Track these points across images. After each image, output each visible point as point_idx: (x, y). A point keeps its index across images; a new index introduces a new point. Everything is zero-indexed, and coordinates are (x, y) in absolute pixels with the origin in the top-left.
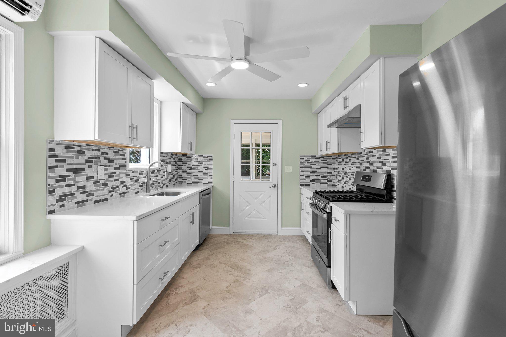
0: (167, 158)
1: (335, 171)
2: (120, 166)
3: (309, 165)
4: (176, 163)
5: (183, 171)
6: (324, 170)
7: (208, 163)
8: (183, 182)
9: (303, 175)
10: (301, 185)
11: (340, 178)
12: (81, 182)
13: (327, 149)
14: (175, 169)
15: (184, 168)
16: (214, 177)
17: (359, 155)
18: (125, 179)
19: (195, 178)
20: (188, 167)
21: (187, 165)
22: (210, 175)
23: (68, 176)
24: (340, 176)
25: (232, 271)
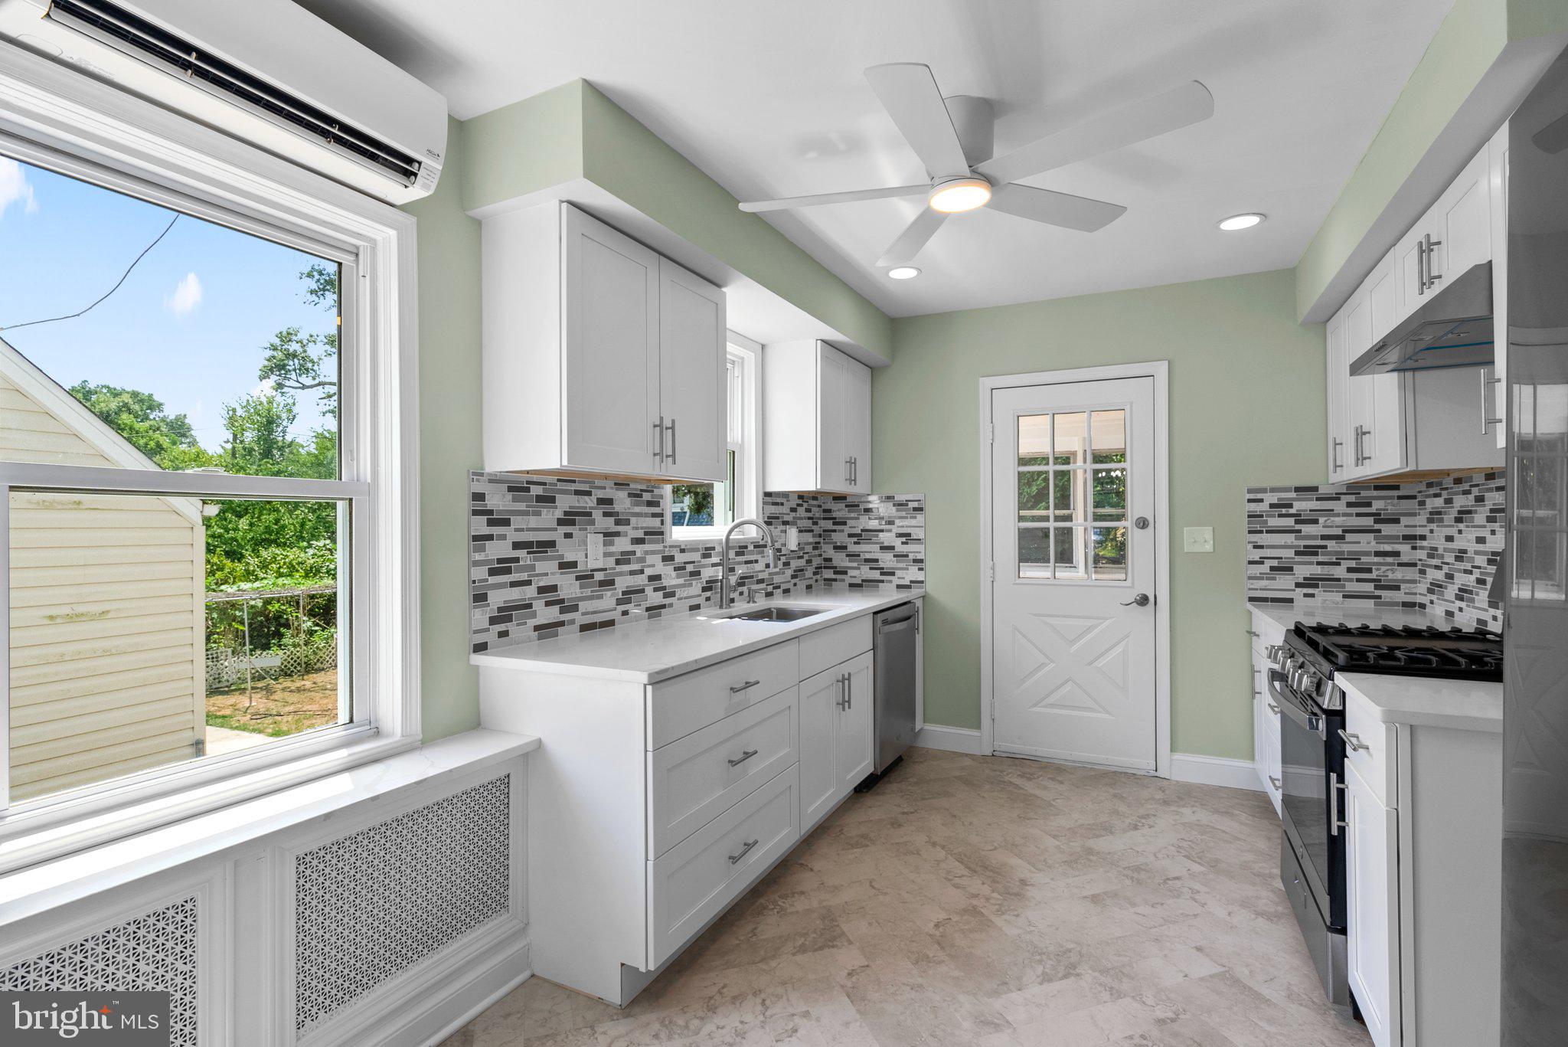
0: (785, 509)
1: (1414, 548)
2: (646, 533)
3: (1289, 522)
4: (815, 523)
5: (836, 548)
6: (1359, 543)
7: (913, 522)
8: (835, 580)
9: (1262, 563)
10: (1251, 599)
11: (1439, 575)
12: (547, 574)
13: (1361, 459)
14: (811, 540)
15: (839, 538)
16: (928, 565)
18: (660, 568)
19: (871, 569)
20: (850, 535)
21: (847, 529)
22: (915, 561)
23: (517, 560)
24: (1437, 567)
25: (964, 876)
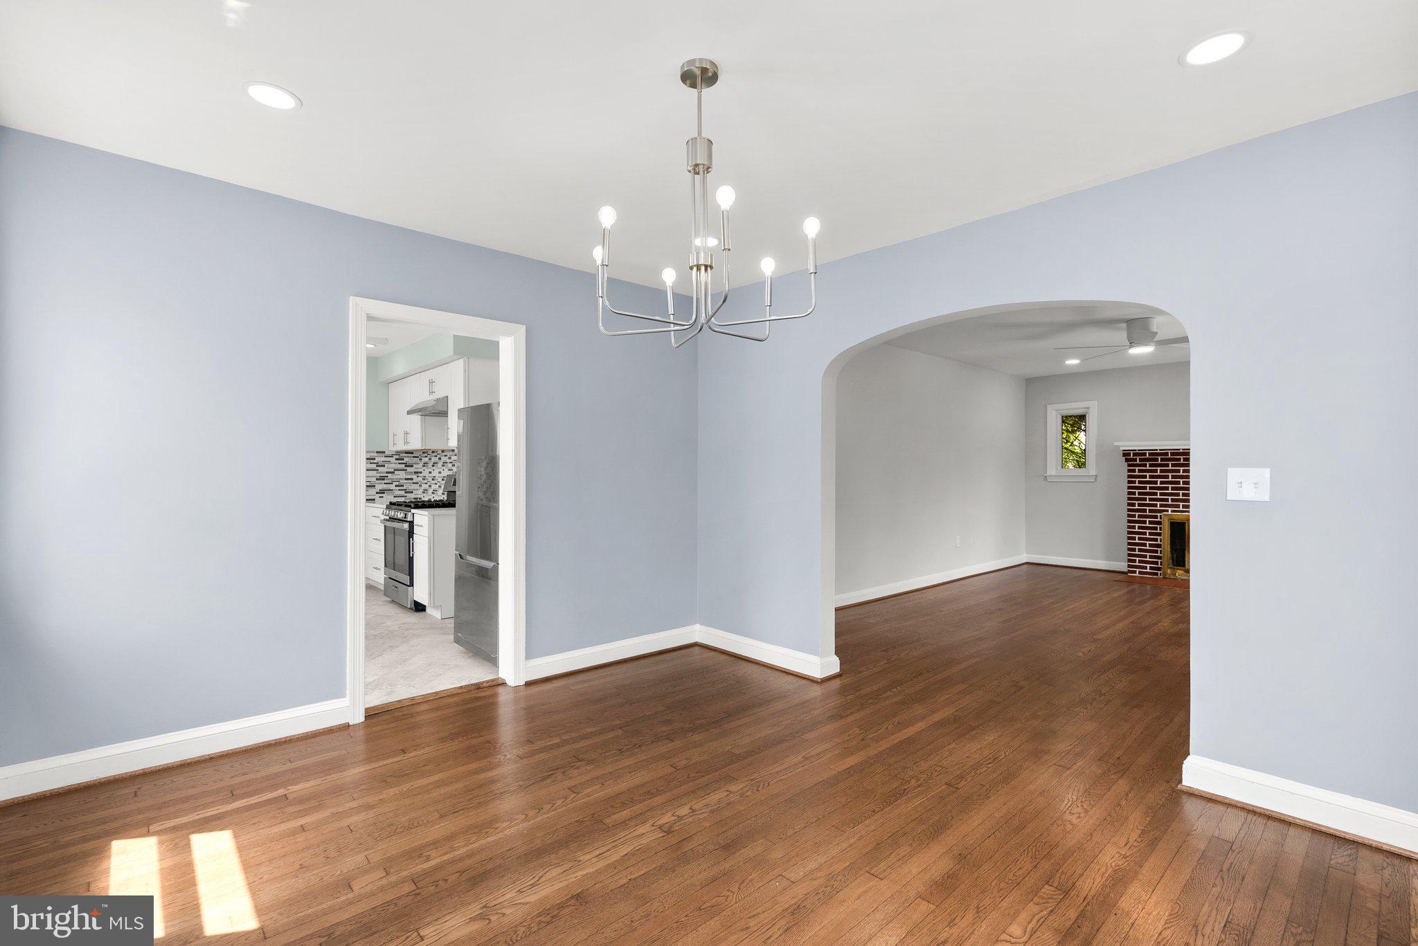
3: (374, 466)
17: (451, 453)
